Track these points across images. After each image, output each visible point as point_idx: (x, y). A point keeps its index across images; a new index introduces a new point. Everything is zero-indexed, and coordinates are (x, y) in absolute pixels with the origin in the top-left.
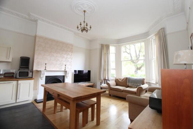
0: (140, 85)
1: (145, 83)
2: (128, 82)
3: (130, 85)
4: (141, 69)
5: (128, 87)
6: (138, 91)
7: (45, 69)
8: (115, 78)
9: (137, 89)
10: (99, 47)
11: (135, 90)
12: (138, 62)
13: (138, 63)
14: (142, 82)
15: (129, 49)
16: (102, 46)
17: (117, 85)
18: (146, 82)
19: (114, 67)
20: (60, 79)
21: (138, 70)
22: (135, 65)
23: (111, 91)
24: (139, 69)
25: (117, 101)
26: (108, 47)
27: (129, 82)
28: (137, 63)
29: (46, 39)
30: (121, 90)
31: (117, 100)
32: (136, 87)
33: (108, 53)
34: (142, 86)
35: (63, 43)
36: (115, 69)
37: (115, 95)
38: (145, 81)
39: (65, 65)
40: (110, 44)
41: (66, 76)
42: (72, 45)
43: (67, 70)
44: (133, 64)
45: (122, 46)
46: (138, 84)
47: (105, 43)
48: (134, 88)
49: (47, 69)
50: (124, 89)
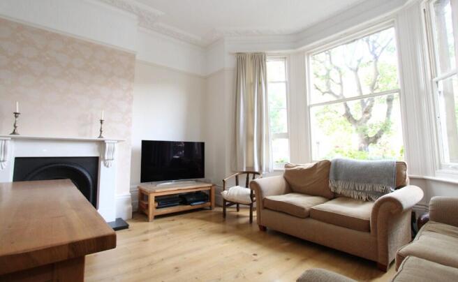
0: (386, 192)
1: (407, 179)
2: (331, 177)
3: (339, 191)
4: (379, 141)
5: (333, 196)
6: (380, 213)
7: (14, 133)
8: (287, 166)
9: (376, 210)
10: (229, 63)
11: (363, 210)
12: (369, 118)
13: (369, 122)
14: (396, 175)
15: (339, 82)
16: (241, 59)
17: (290, 189)
18: (411, 178)
19: (285, 130)
20: (78, 168)
21: (368, 144)
22: (359, 127)
23: (266, 211)
24: (371, 140)
25: (284, 256)
26: (259, 61)
27: (336, 180)
28: (365, 122)
29: (21, 27)
30: (303, 209)
31: (284, 250)
32: (368, 200)
33: (260, 83)
34: (395, 194)
35: (95, 48)
36: (286, 136)
37: (280, 229)
38: (408, 174)
39: (101, 121)
40: (268, 52)
41: (104, 160)
42: (131, 57)
43: (105, 137)
44: (353, 128)
45: (308, 54)
46: (379, 188)
47: (248, 49)
48: (360, 201)
49: (22, 133)
50: (313, 207)
